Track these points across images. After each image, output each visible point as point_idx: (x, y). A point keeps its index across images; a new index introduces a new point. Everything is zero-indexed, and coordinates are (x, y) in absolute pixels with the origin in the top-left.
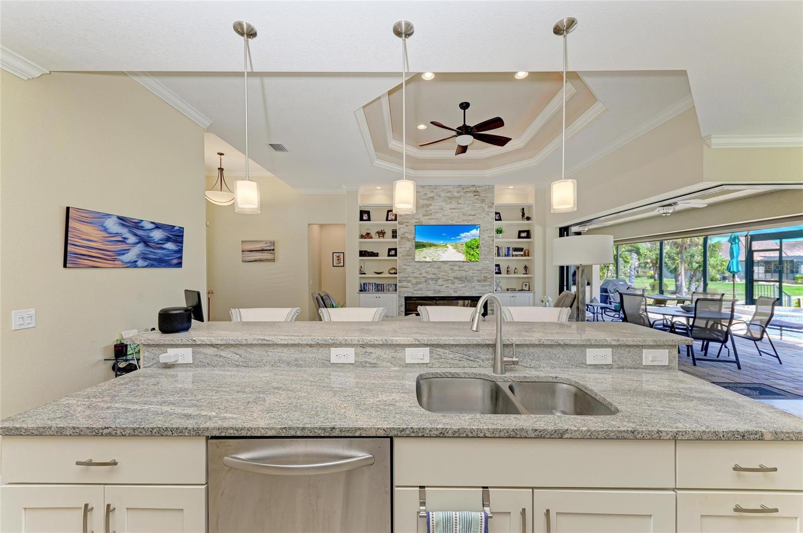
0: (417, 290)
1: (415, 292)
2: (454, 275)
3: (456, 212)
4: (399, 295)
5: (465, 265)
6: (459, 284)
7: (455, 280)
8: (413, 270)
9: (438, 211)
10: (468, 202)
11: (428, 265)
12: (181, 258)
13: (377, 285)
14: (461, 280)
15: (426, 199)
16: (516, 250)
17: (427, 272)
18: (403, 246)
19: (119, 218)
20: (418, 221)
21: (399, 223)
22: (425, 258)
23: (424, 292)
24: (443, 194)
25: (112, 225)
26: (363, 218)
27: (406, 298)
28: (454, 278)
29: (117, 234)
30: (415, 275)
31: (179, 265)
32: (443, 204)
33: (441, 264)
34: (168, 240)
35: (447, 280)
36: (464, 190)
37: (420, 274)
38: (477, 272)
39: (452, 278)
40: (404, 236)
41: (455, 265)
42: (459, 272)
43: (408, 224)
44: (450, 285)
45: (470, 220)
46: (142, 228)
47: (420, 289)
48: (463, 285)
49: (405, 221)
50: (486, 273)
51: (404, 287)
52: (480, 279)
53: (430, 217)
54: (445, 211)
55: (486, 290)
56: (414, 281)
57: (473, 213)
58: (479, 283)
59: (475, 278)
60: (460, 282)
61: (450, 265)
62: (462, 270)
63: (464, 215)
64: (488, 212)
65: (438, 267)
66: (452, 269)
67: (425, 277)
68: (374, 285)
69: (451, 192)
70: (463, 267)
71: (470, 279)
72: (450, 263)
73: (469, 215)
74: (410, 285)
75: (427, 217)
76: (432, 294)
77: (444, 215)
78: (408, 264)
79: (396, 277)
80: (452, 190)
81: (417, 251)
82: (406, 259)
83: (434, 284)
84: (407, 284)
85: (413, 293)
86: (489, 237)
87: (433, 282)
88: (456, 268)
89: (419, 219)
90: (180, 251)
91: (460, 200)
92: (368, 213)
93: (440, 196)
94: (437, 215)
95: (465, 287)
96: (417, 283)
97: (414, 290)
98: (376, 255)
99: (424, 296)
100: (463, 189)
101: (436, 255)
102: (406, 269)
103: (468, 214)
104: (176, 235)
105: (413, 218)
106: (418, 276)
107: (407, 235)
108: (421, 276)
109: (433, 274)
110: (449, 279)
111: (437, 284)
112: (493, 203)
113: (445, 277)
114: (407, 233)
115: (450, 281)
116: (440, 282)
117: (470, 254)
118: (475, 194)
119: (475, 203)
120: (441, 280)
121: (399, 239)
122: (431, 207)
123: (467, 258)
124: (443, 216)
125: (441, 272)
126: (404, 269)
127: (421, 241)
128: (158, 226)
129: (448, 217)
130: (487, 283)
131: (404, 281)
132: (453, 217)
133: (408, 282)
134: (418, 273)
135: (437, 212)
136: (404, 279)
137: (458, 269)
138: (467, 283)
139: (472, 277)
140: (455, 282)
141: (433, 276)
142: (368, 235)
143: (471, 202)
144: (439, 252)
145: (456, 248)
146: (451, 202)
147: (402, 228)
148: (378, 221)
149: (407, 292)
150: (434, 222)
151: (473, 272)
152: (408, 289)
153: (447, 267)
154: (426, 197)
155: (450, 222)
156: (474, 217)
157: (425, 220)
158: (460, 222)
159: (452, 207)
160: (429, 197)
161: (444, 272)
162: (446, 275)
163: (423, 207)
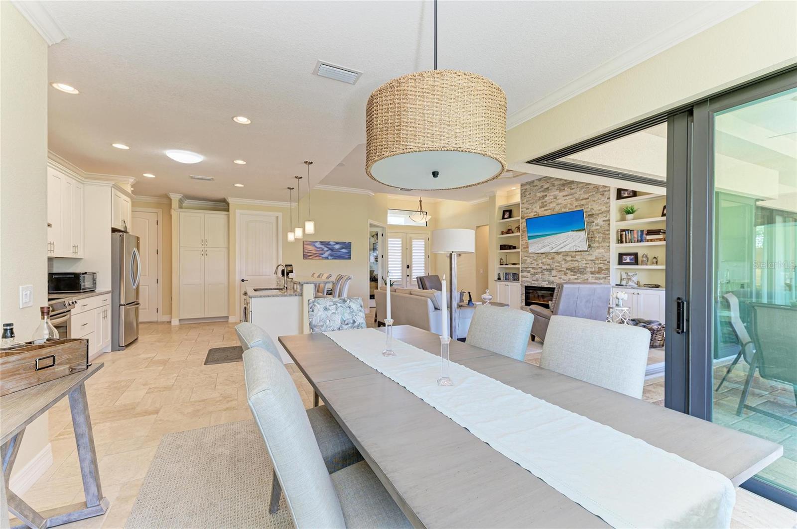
0: (534, 280)
1: (533, 282)
2: (567, 265)
3: (569, 199)
4: (521, 285)
5: (577, 255)
8: (532, 261)
9: (552, 201)
11: (544, 256)
12: (350, 255)
13: (513, 275)
14: (574, 272)
15: (542, 191)
17: (543, 263)
19: (320, 242)
20: (536, 214)
21: (521, 218)
22: (540, 249)
23: (540, 282)
25: (318, 245)
26: (505, 216)
27: (526, 287)
28: (567, 269)
29: (320, 248)
30: (533, 266)
31: (350, 258)
32: (557, 192)
33: (555, 254)
34: (342, 248)
35: (560, 271)
38: (590, 262)
39: (565, 269)
40: (525, 229)
41: (568, 255)
42: (571, 262)
44: (562, 277)
46: (330, 245)
47: (537, 280)
48: (576, 277)
50: (601, 263)
51: (525, 277)
52: (594, 270)
53: (546, 208)
54: (558, 199)
56: (532, 271)
57: (586, 196)
58: (592, 275)
59: (588, 269)
60: (573, 273)
61: (563, 256)
62: (574, 261)
63: (577, 200)
64: (603, 191)
65: (552, 258)
66: (565, 260)
67: (541, 268)
71: (582, 270)
72: (562, 254)
73: (582, 200)
74: (529, 275)
75: (543, 209)
76: (547, 284)
78: (528, 255)
79: (519, 268)
83: (548, 274)
85: (531, 283)
86: (604, 221)
88: (569, 258)
89: (536, 212)
90: (350, 252)
91: (572, 185)
92: (510, 212)
93: (553, 185)
94: (552, 205)
95: (577, 279)
96: (535, 274)
99: (540, 286)
103: (581, 198)
104: (348, 246)
105: (532, 212)
106: (535, 267)
108: (538, 266)
109: (548, 265)
110: (562, 270)
111: (551, 274)
113: (558, 268)
115: (563, 272)
116: (554, 273)
122: (546, 198)
124: (557, 205)
125: (554, 262)
128: (337, 243)
129: (561, 206)
130: (602, 276)
131: (525, 271)
132: (567, 205)
133: (528, 273)
134: (536, 263)
135: (551, 202)
136: (524, 269)
137: (571, 259)
138: (580, 275)
139: (585, 268)
140: (567, 273)
141: (548, 267)
142: (509, 231)
146: (564, 189)
148: (516, 218)
149: (527, 281)
150: (549, 212)
151: (586, 262)
152: (528, 279)
153: (559, 258)
154: (542, 189)
155: (563, 210)
156: (587, 200)
157: (542, 211)
158: (573, 209)
159: (565, 194)
160: (545, 189)
161: (558, 263)
162: (559, 266)
163: (540, 199)
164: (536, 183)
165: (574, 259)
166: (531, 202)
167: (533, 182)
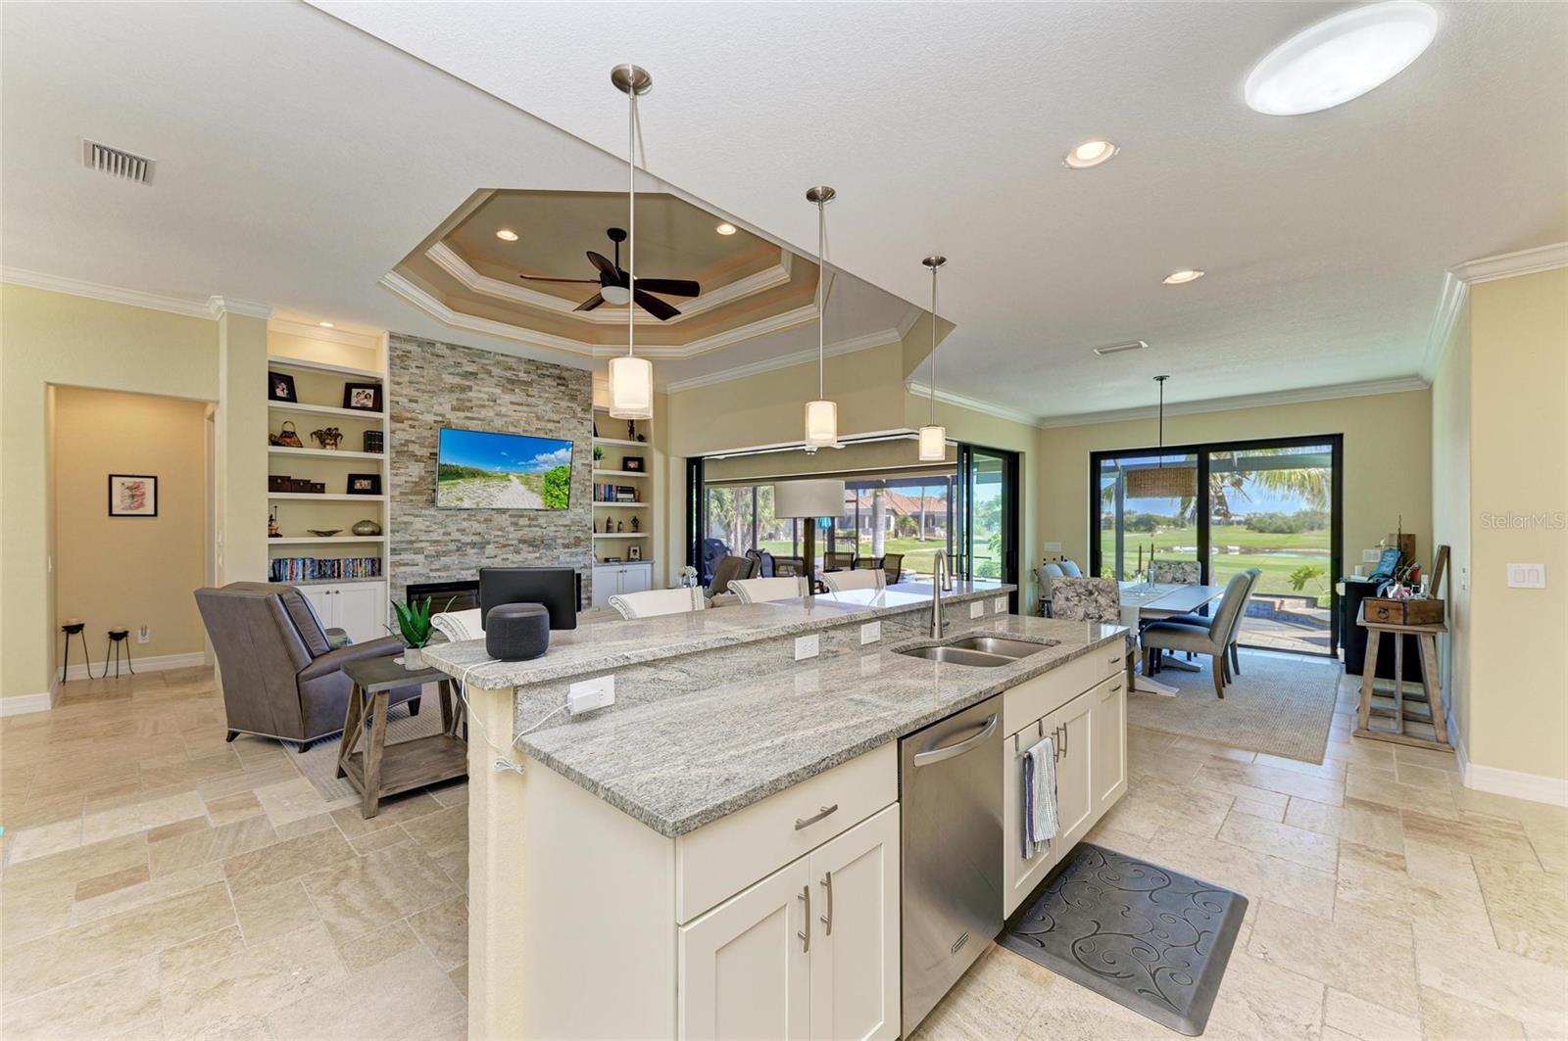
0: (437, 570)
1: (432, 574)
2: (519, 534)
3: (524, 412)
4: (391, 584)
5: (541, 516)
6: (529, 552)
7: (521, 545)
8: (428, 527)
9: (487, 403)
10: (547, 395)
11: (465, 515)
13: (320, 565)
14: (533, 546)
15: (458, 374)
16: (624, 490)
17: (463, 531)
18: (402, 471)
20: (440, 419)
21: (389, 416)
22: (461, 499)
23: (454, 572)
24: (495, 371)
26: (275, 392)
27: (409, 587)
28: (522, 541)
30: (435, 537)
32: (498, 391)
33: (493, 513)
35: (505, 546)
36: (539, 372)
37: (444, 534)
38: (562, 529)
39: (515, 542)
40: (405, 449)
41: (522, 516)
42: (528, 529)
43: (416, 423)
44: (509, 556)
45: (551, 431)
47: (446, 568)
48: (538, 555)
49: (409, 416)
50: (579, 530)
51: (404, 565)
52: (567, 541)
53: (470, 415)
54: (499, 405)
55: (579, 562)
56: (430, 550)
57: (556, 418)
58: (566, 550)
59: (559, 541)
60: (531, 549)
61: (510, 516)
62: (535, 526)
63: (539, 418)
64: (582, 419)
65: (486, 520)
66: (516, 524)
67: (455, 541)
68: (308, 562)
69: (514, 370)
70: (537, 520)
71: (549, 542)
72: (510, 513)
73: (549, 421)
74: (420, 558)
75: (462, 414)
77: (499, 415)
78: (417, 512)
79: (381, 543)
80: (515, 366)
81: (443, 487)
82: (412, 501)
83: (477, 554)
84: (412, 556)
85: (429, 577)
86: (583, 464)
87: (475, 551)
88: (523, 522)
89: (443, 416)
91: (530, 389)
92: (289, 381)
93: (489, 373)
94: (484, 413)
95: (540, 558)
96: (438, 555)
97: (431, 570)
98: (320, 488)
99: (455, 581)
100: (537, 369)
101: (485, 494)
102: (412, 523)
103: (546, 418)
105: (428, 412)
106: (439, 538)
107: (412, 447)
108: (447, 538)
109: (474, 534)
110: (510, 542)
111: (484, 553)
112: (591, 404)
113: (501, 540)
114: (413, 442)
115: (512, 548)
116: (490, 550)
117: (552, 495)
118: (559, 381)
119: (560, 399)
120: (491, 546)
121: (394, 455)
122: (470, 394)
123: (546, 503)
124: (497, 415)
125: (491, 529)
126: (405, 523)
127: (454, 464)
129: (508, 420)
130: (580, 550)
131: (405, 550)
132: (518, 421)
133: (415, 553)
134: (441, 531)
135: (483, 406)
136: (404, 546)
137: (527, 522)
138: (544, 551)
139: (554, 539)
140: (521, 549)
141: (476, 539)
142: (291, 438)
143: (553, 396)
144: (492, 489)
145: (527, 482)
146: (514, 390)
147: (399, 430)
148: (317, 406)
149: (413, 575)
150: (477, 425)
151: (555, 529)
152: (415, 568)
153: (504, 520)
154: (459, 370)
155: (512, 429)
156: (557, 425)
157: (458, 418)
158: (531, 432)
159: (514, 400)
160: (467, 372)
161: (500, 530)
162: (502, 536)
163: (452, 390)
164: (440, 349)
165: (534, 523)
166: (423, 387)
167: (432, 344)
